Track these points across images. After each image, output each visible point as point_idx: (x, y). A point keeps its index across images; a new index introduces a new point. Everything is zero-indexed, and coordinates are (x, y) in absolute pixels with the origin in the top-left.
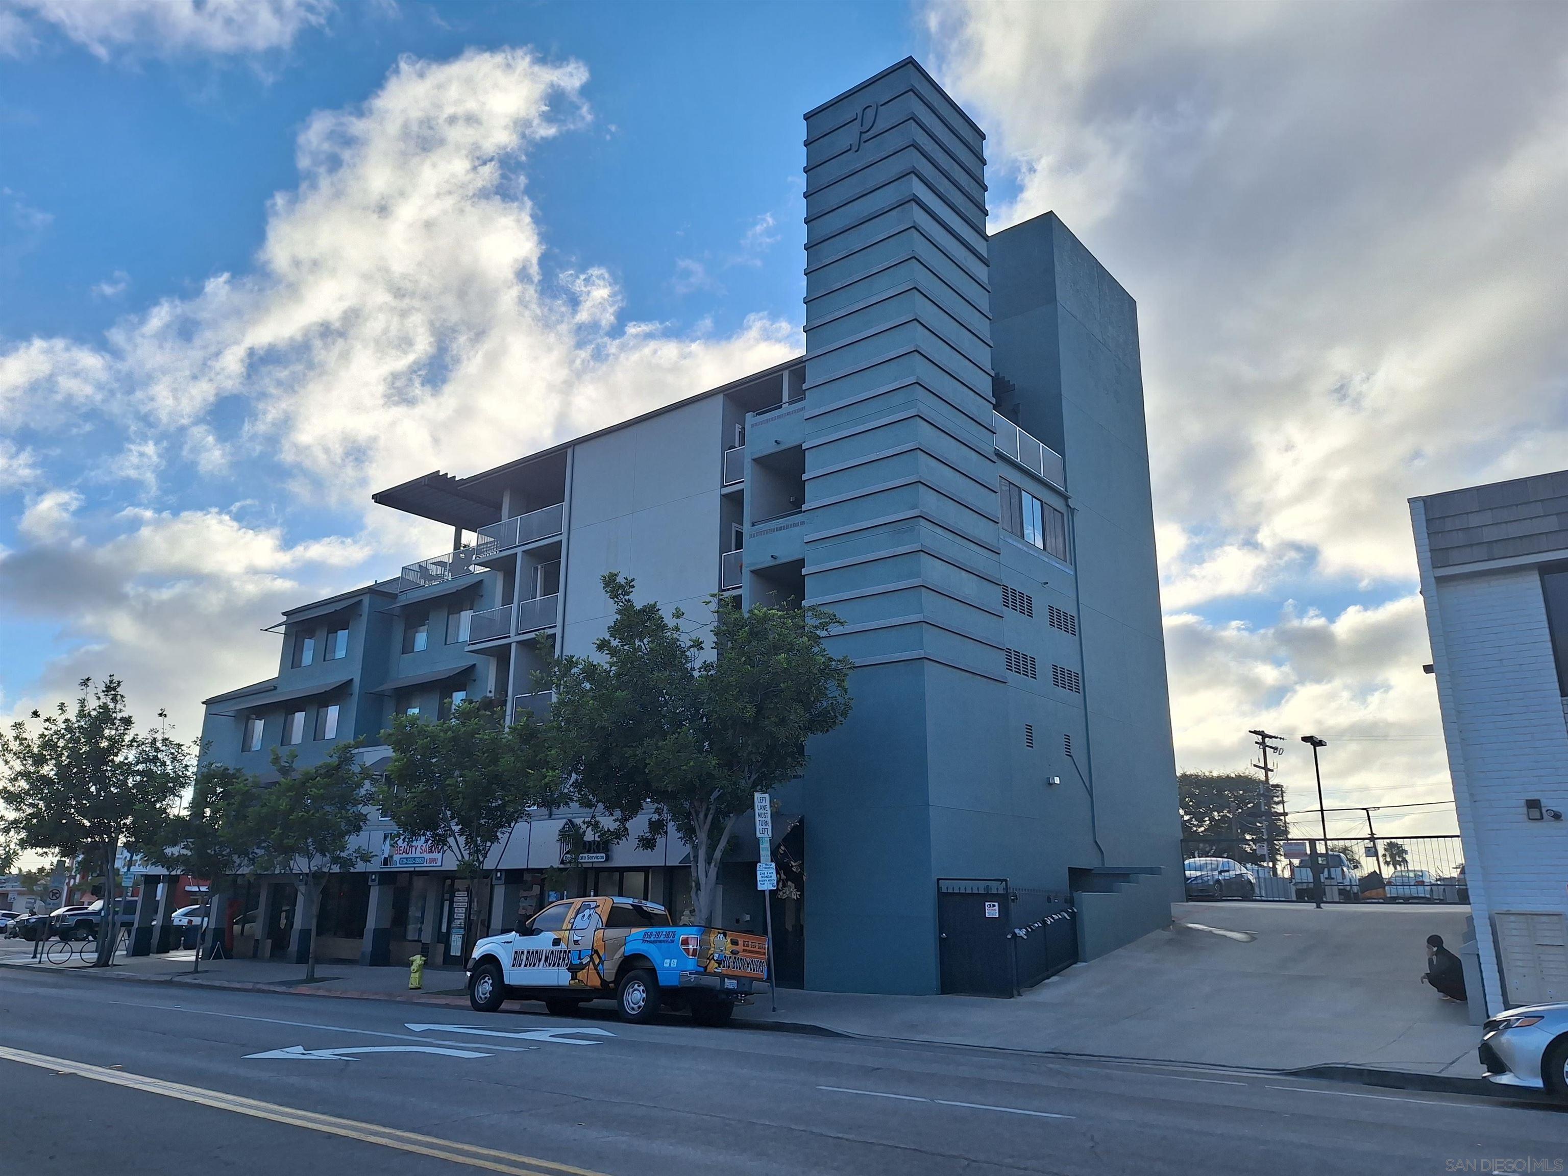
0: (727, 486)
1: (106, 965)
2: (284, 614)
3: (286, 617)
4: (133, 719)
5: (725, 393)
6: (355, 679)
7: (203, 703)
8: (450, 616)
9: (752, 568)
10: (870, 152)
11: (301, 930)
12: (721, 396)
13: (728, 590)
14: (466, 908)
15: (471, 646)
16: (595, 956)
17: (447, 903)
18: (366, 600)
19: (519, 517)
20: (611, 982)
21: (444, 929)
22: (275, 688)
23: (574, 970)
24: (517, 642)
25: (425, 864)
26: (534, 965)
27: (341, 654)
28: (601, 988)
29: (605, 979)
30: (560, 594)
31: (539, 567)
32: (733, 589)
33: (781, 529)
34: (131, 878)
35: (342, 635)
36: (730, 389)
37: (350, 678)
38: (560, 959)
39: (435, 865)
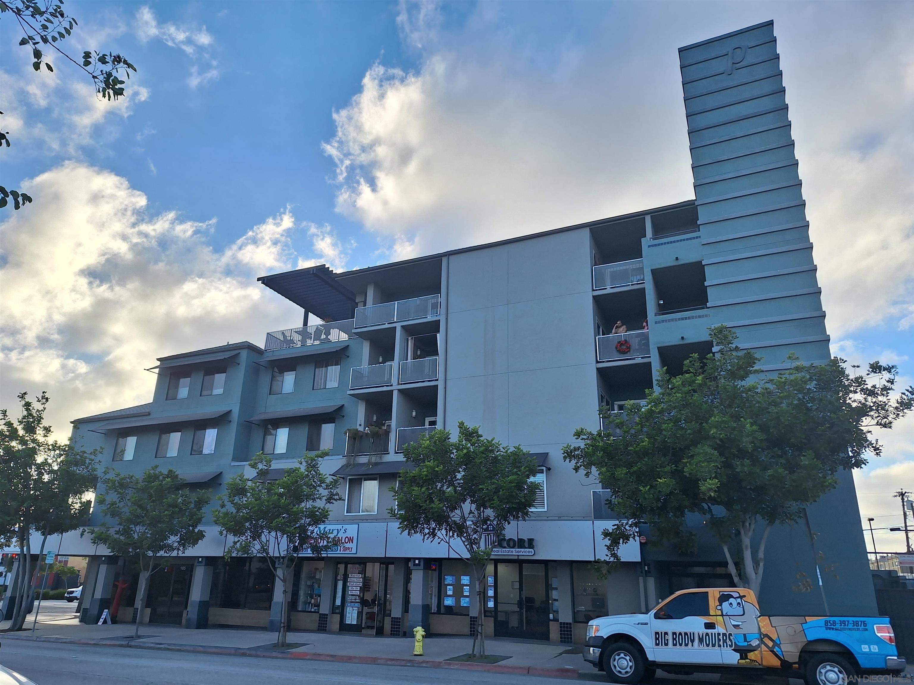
0: (597, 290)
1: (20, 629)
2: (158, 359)
3: (159, 362)
4: (51, 429)
5: (591, 227)
6: (233, 411)
7: (71, 422)
8: (316, 369)
9: (659, 345)
10: (741, 76)
11: (200, 601)
12: (587, 230)
13: (603, 362)
14: (360, 587)
15: (351, 391)
16: (766, 640)
17: (340, 584)
18: (244, 354)
19: (396, 302)
20: (795, 663)
21: (338, 602)
22: (149, 414)
23: (743, 652)
24: (399, 390)
25: (338, 552)
26: (686, 645)
27: (218, 391)
28: (780, 667)
29: (786, 659)
30: (440, 358)
31: (410, 338)
32: (607, 361)
33: (686, 318)
34: (52, 557)
35: (220, 378)
36: (601, 223)
37: (230, 409)
38: (719, 640)
39: (349, 552)
